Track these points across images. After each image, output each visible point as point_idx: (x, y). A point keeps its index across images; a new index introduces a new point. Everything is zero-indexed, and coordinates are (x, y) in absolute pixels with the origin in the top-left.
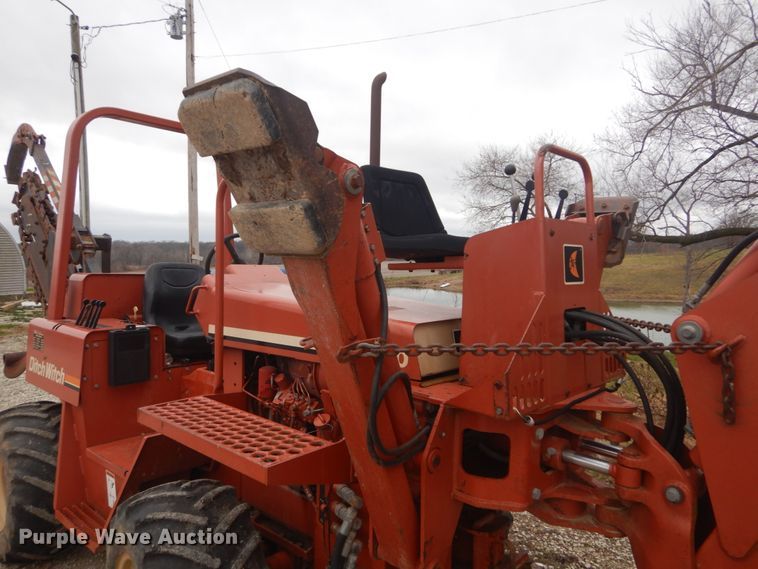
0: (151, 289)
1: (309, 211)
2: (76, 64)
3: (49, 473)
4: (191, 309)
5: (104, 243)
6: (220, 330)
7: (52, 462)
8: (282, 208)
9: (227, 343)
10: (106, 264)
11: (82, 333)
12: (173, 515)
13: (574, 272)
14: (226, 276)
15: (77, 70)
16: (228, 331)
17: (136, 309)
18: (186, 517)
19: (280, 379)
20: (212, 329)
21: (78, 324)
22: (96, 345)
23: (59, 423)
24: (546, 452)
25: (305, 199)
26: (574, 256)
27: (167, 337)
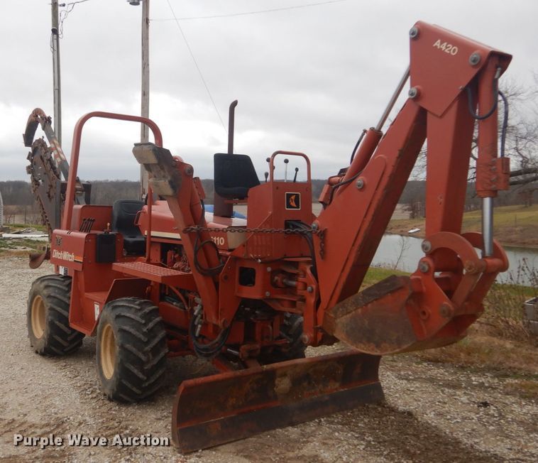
0: (116, 214)
1: (171, 182)
2: (55, 36)
3: (66, 307)
4: (137, 223)
5: (87, 187)
6: (149, 233)
7: (67, 302)
8: (163, 181)
9: (152, 239)
10: (87, 200)
11: (84, 235)
12: (127, 305)
13: (293, 204)
14: (153, 206)
15: (55, 41)
16: (154, 233)
17: (109, 224)
18: (132, 305)
19: (177, 256)
20: (146, 233)
21: (80, 230)
22: (90, 240)
23: (71, 283)
24: (274, 278)
25: (169, 178)
26: (293, 197)
27: (125, 240)
